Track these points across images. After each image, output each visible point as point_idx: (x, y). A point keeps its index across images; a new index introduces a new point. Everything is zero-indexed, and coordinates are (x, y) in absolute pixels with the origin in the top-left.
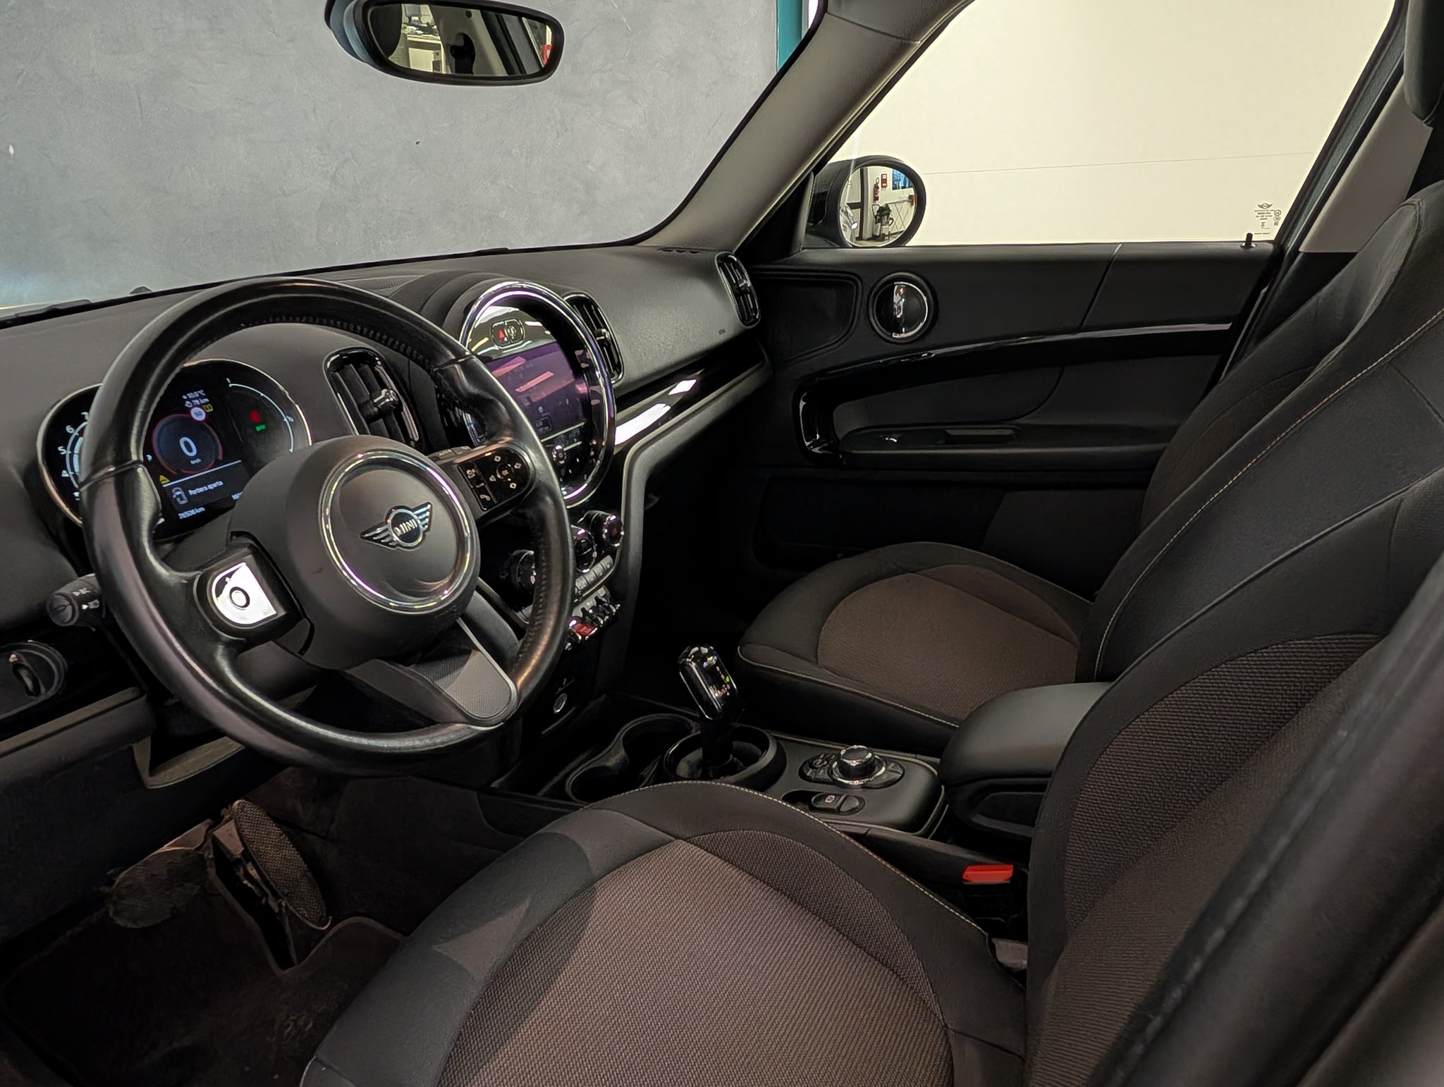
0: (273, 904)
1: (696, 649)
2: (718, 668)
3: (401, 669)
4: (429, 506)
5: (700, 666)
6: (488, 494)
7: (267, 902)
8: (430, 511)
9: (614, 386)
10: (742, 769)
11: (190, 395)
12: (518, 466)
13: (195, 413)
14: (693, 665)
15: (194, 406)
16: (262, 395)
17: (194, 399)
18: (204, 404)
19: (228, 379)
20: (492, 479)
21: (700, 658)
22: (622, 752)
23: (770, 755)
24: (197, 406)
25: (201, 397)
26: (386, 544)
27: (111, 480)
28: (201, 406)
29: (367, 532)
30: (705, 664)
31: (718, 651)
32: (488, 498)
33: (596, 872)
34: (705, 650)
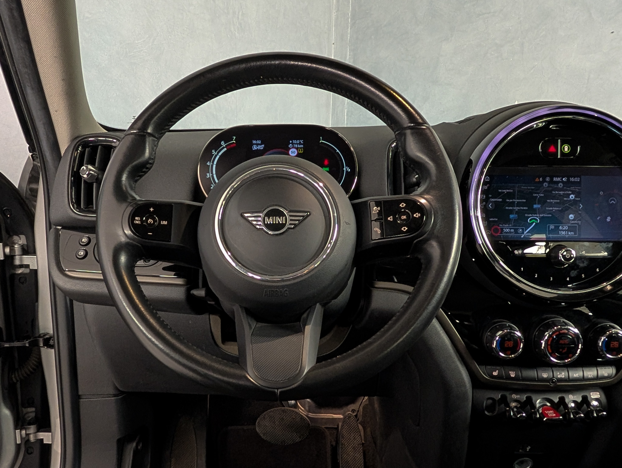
6: (381, 229)
11: (295, 142)
12: (417, 215)
13: (292, 152)
15: (293, 148)
16: (338, 151)
17: (296, 144)
18: (299, 148)
19: (321, 138)
20: (390, 218)
24: (295, 148)
25: (300, 144)
28: (297, 149)
29: (247, 213)
32: (380, 231)
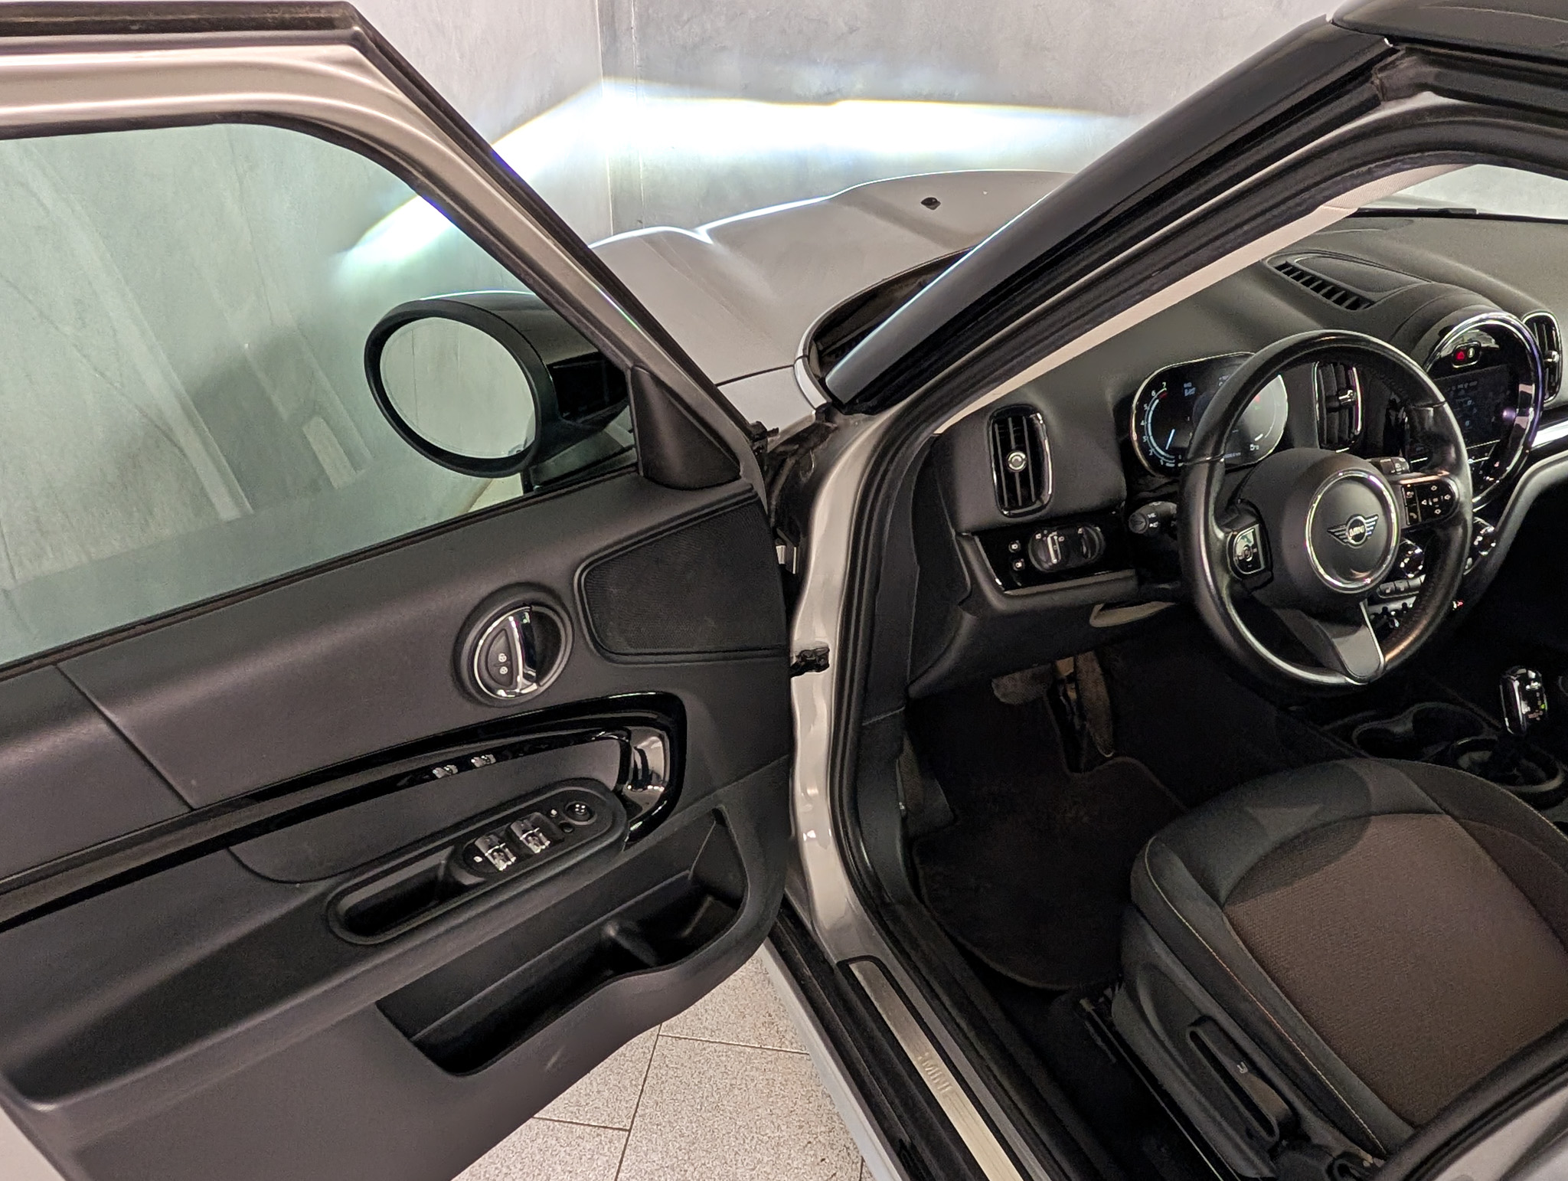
0: (1076, 721)
1: (1523, 671)
2: (1538, 695)
3: (1316, 623)
4: (1376, 518)
5: (1521, 688)
6: (1416, 514)
7: (1072, 719)
8: (1376, 521)
9: (1545, 405)
10: (1521, 785)
12: (1447, 497)
14: (1516, 684)
20: (1424, 503)
21: (1526, 679)
22: (1410, 725)
23: (1555, 784)
26: (1342, 540)
27: (1207, 465)
29: (1333, 528)
30: (1528, 687)
31: (1543, 679)
32: (1415, 517)
33: (1374, 809)
34: (1532, 675)
